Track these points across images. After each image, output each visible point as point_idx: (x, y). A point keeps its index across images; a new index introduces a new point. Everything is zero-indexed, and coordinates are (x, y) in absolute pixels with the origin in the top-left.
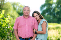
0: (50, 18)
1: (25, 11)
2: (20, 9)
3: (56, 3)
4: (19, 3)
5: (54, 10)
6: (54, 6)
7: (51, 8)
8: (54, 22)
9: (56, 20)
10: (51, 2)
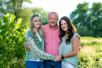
0: (83, 30)
1: (51, 20)
2: (43, 17)
3: (92, 9)
4: (42, 9)
5: (89, 19)
6: (89, 13)
7: (85, 17)
8: (88, 35)
9: (91, 32)
10: (85, 8)
